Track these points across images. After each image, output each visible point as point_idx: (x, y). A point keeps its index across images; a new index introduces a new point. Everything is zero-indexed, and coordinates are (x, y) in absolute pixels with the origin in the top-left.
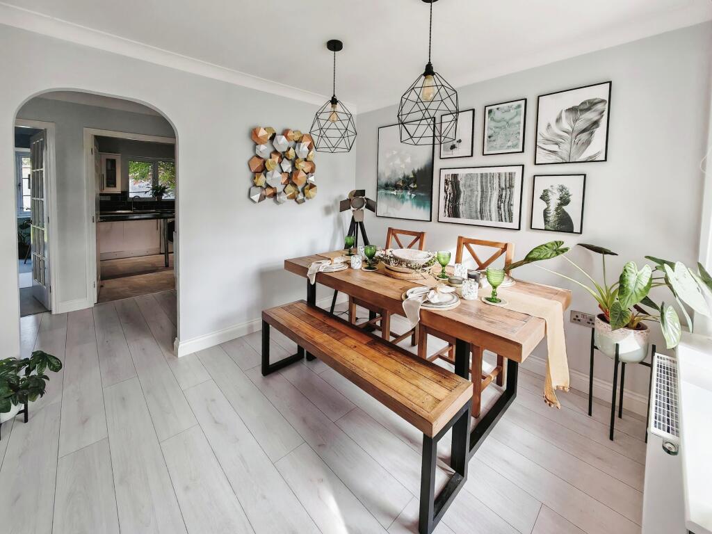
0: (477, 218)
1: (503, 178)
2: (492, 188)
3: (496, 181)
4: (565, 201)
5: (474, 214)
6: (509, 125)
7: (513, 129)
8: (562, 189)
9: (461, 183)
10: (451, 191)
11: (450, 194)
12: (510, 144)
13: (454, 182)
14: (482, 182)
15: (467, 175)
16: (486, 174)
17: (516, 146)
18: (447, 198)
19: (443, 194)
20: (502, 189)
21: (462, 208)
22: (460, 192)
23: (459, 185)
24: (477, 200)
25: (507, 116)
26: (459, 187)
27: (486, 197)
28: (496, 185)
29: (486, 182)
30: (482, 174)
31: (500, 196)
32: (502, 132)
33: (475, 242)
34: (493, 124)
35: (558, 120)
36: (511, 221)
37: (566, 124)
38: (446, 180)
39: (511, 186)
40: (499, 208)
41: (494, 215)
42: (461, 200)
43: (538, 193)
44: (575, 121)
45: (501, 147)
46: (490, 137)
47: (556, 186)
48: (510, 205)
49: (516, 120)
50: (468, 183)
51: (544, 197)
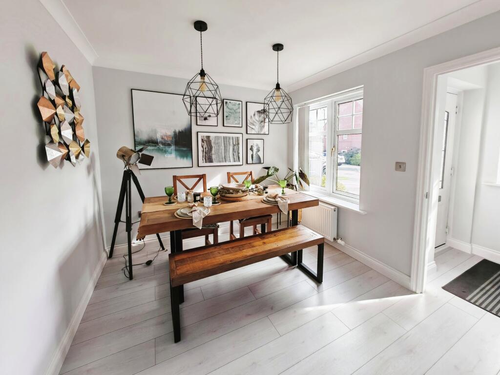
0: (223, 162)
1: (234, 140)
2: (229, 144)
3: (231, 141)
4: (258, 150)
5: (221, 160)
6: (236, 113)
7: (237, 115)
8: (257, 145)
9: (213, 141)
10: (206, 146)
11: (206, 148)
12: (236, 122)
13: (208, 140)
14: (224, 141)
15: (215, 137)
16: (226, 137)
17: (239, 124)
18: (203, 151)
19: (200, 149)
20: (234, 145)
21: (214, 157)
22: (212, 147)
23: (211, 143)
24: (222, 152)
25: (235, 108)
26: (211, 144)
27: (227, 150)
28: (231, 143)
29: (226, 141)
30: (224, 137)
31: (234, 149)
32: (232, 115)
33: (236, 174)
34: (228, 110)
35: (254, 115)
36: (239, 161)
37: (257, 117)
38: (202, 140)
39: (238, 144)
40: (234, 155)
41: (232, 159)
42: (213, 152)
43: (249, 147)
44: (260, 116)
45: (233, 123)
46: (227, 117)
47: (255, 144)
48: (238, 153)
49: (238, 111)
50: (217, 142)
51: (251, 149)
